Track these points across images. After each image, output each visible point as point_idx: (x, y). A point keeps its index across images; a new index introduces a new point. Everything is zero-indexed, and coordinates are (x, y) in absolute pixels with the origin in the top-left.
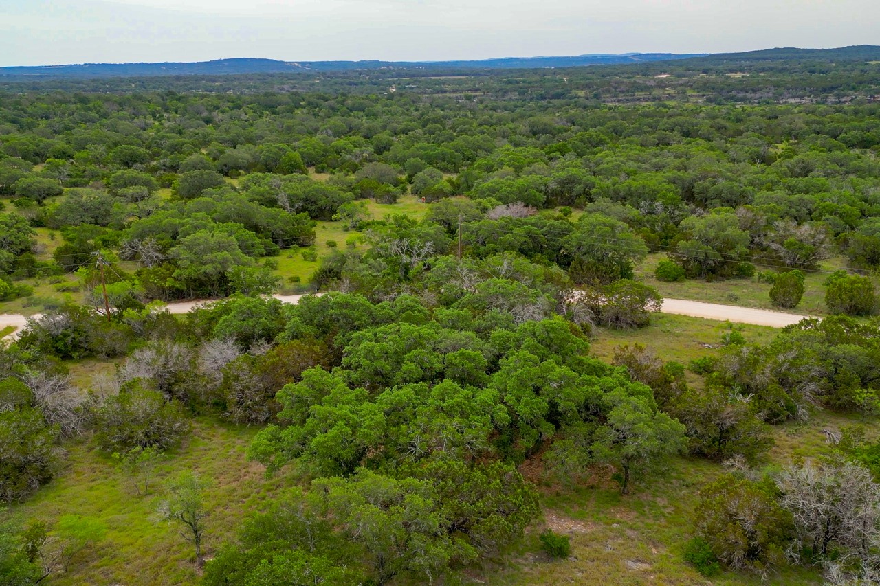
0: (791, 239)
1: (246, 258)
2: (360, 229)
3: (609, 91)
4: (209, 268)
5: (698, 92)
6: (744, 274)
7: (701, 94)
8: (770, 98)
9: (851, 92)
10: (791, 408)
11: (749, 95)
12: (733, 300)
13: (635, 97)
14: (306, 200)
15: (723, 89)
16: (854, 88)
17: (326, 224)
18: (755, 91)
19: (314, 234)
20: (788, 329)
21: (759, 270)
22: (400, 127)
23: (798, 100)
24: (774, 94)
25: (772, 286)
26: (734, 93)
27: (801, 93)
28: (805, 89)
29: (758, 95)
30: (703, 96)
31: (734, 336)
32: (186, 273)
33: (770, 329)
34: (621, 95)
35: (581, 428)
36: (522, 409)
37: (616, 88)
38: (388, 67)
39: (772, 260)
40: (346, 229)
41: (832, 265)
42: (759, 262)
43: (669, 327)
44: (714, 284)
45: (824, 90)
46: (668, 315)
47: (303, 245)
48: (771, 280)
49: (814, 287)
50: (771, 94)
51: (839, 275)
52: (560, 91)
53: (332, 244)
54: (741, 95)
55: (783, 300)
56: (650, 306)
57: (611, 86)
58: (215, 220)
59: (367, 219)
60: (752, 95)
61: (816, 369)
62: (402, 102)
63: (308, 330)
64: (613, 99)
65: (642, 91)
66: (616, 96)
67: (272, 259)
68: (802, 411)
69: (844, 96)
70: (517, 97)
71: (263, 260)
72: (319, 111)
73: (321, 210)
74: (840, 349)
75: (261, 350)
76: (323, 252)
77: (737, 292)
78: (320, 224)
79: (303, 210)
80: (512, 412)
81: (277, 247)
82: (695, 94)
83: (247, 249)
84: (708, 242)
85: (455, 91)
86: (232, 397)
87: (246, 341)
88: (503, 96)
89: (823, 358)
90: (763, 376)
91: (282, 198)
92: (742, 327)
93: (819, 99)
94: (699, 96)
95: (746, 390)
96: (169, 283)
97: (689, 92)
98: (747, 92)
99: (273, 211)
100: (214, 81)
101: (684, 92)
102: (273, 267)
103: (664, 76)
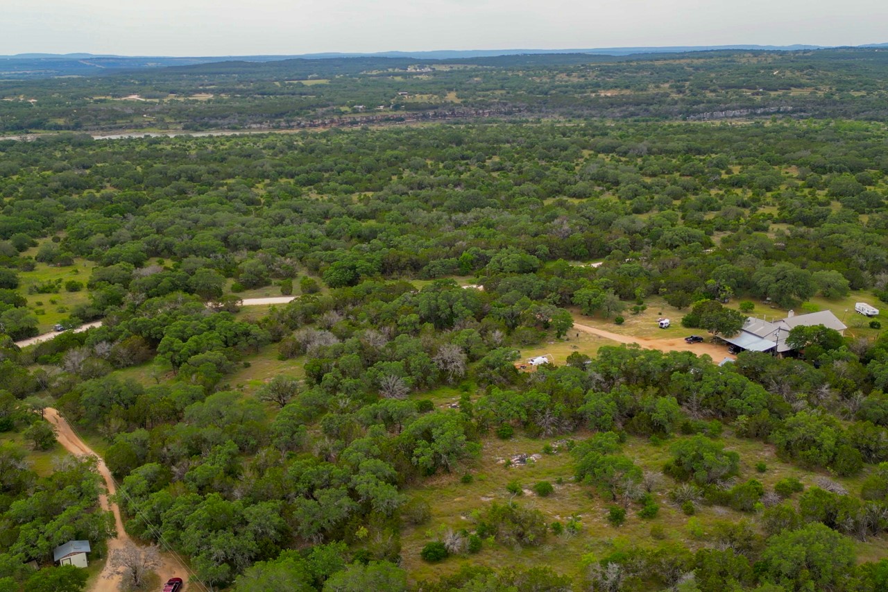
0: (284, 266)
5: (175, 119)
6: (268, 284)
7: (178, 121)
8: (237, 124)
9: (296, 118)
10: (296, 325)
11: (220, 122)
12: (267, 296)
13: (117, 125)
15: (196, 116)
16: (298, 114)
18: (224, 117)
20: (290, 302)
21: (274, 281)
23: (259, 125)
24: (239, 120)
25: (281, 287)
26: (206, 120)
27: (260, 119)
28: (262, 115)
29: (226, 121)
30: (180, 122)
31: (273, 308)
33: (284, 304)
34: (102, 123)
35: (244, 338)
36: (228, 335)
37: (96, 116)
39: (278, 276)
41: (302, 273)
42: (272, 277)
43: (247, 310)
44: (257, 290)
45: (277, 116)
46: (245, 306)
48: (280, 285)
49: (296, 284)
50: (237, 121)
51: (305, 278)
52: (36, 119)
54: (213, 122)
55: (286, 293)
56: (239, 304)
57: (90, 114)
60: (222, 121)
61: (301, 312)
64: (95, 127)
65: (122, 119)
66: (98, 124)
68: (299, 325)
69: (292, 121)
74: (307, 305)
77: (268, 292)
80: (226, 337)
82: (173, 121)
84: (251, 273)
89: (302, 308)
90: (286, 317)
92: (274, 305)
93: (274, 124)
94: (177, 123)
95: (282, 322)
97: (168, 120)
98: (217, 118)
101: (163, 120)
103: (135, 97)
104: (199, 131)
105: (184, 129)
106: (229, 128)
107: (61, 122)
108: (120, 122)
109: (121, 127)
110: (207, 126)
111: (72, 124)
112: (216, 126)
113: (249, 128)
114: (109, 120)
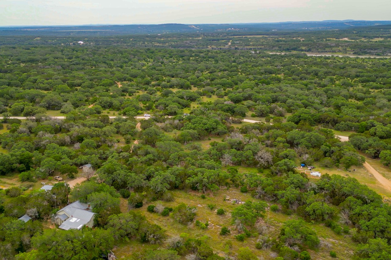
0: (278, 111)
1: (178, 109)
2: (201, 104)
3: (315, 48)
4: (173, 111)
5: (351, 49)
7: (352, 50)
11: (372, 51)
14: (190, 97)
15: (362, 48)
17: (193, 102)
18: (375, 49)
19: (190, 105)
22: (223, 68)
24: (383, 51)
26: (366, 50)
29: (376, 51)
30: (354, 51)
32: (169, 111)
34: (320, 49)
37: (318, 46)
38: (231, 29)
40: (198, 104)
47: (188, 107)
50: (381, 51)
52: (295, 47)
53: (194, 107)
56: (242, 120)
57: (317, 45)
58: (173, 102)
59: (202, 102)
62: (228, 55)
63: (188, 119)
64: (316, 51)
65: (329, 48)
66: (318, 50)
67: (182, 110)
70: (278, 49)
71: (181, 110)
72: (198, 59)
73: (193, 99)
75: (182, 121)
76: (192, 109)
78: (192, 102)
79: (189, 99)
81: (183, 107)
82: (350, 50)
83: (178, 108)
85: (253, 45)
86: (178, 126)
87: (180, 120)
88: (272, 48)
91: (185, 97)
94: (351, 51)
96: (167, 113)
97: (348, 49)
99: (183, 100)
100: (161, 38)
101: (346, 49)
102: (183, 111)
103: (346, 39)
104: (361, 55)
105: (353, 54)
106: (376, 55)
107: (304, 48)
108: (327, 49)
109: (326, 52)
110: (366, 53)
111: (308, 49)
112: (370, 53)
113: (387, 55)
114: (322, 48)
